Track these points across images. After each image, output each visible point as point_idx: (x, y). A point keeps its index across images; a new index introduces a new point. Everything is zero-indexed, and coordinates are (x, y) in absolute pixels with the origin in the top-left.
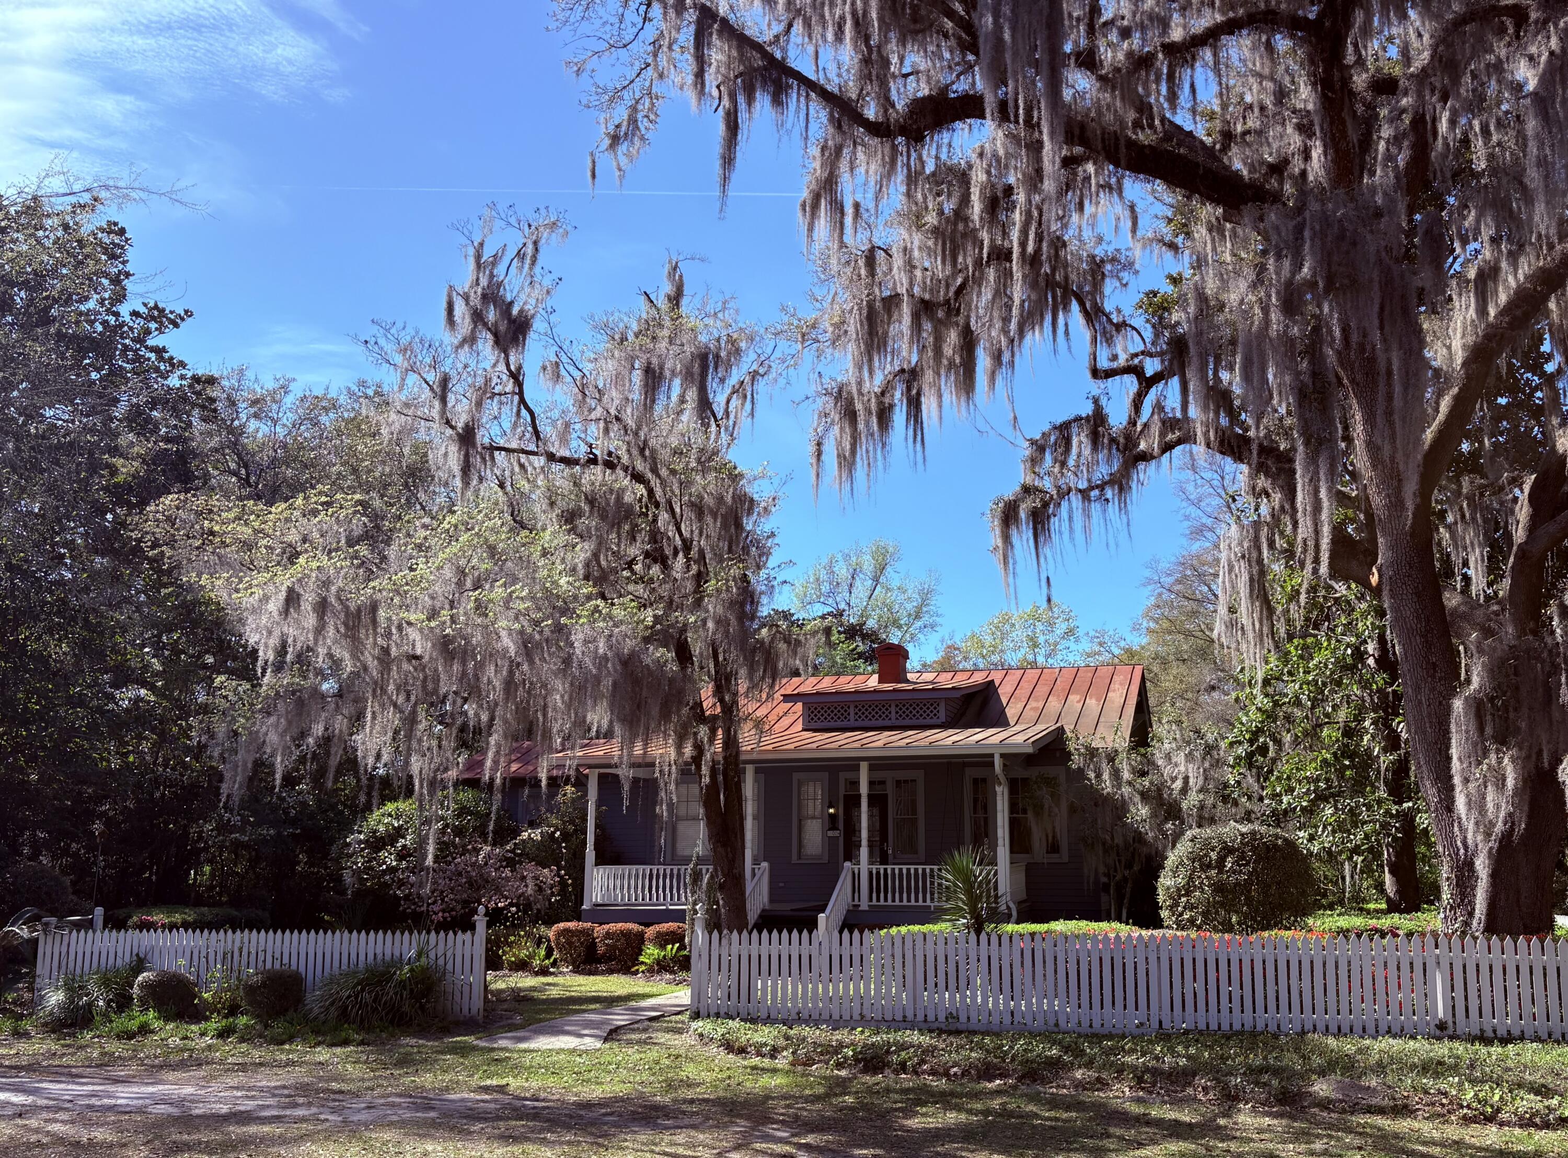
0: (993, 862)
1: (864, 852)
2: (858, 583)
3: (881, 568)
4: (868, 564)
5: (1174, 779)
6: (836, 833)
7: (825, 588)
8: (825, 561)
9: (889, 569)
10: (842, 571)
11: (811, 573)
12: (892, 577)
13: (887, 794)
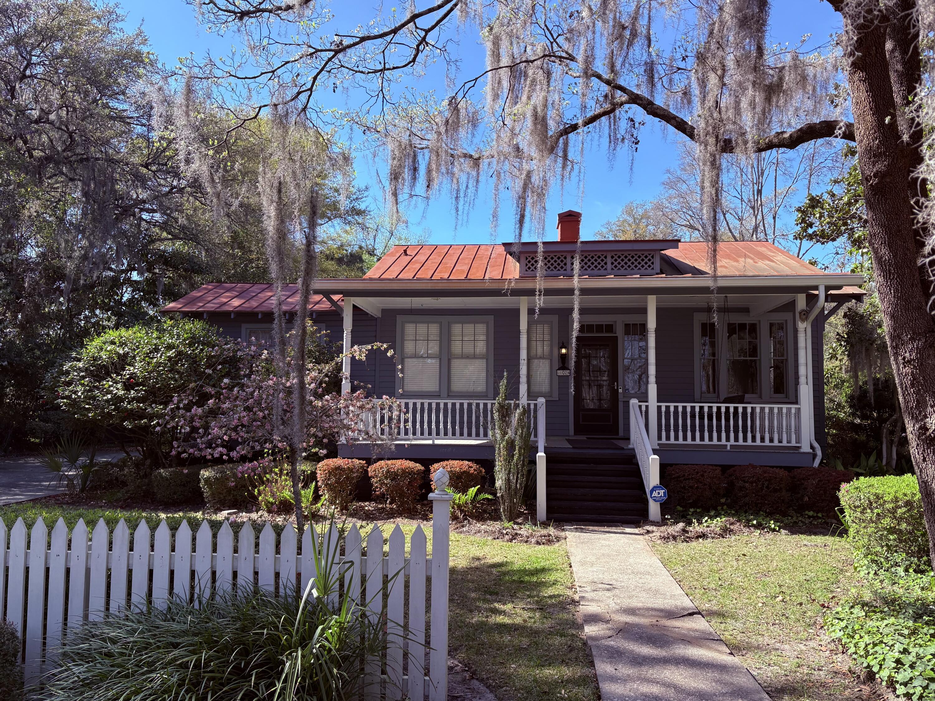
6: (566, 373)
13: (617, 337)
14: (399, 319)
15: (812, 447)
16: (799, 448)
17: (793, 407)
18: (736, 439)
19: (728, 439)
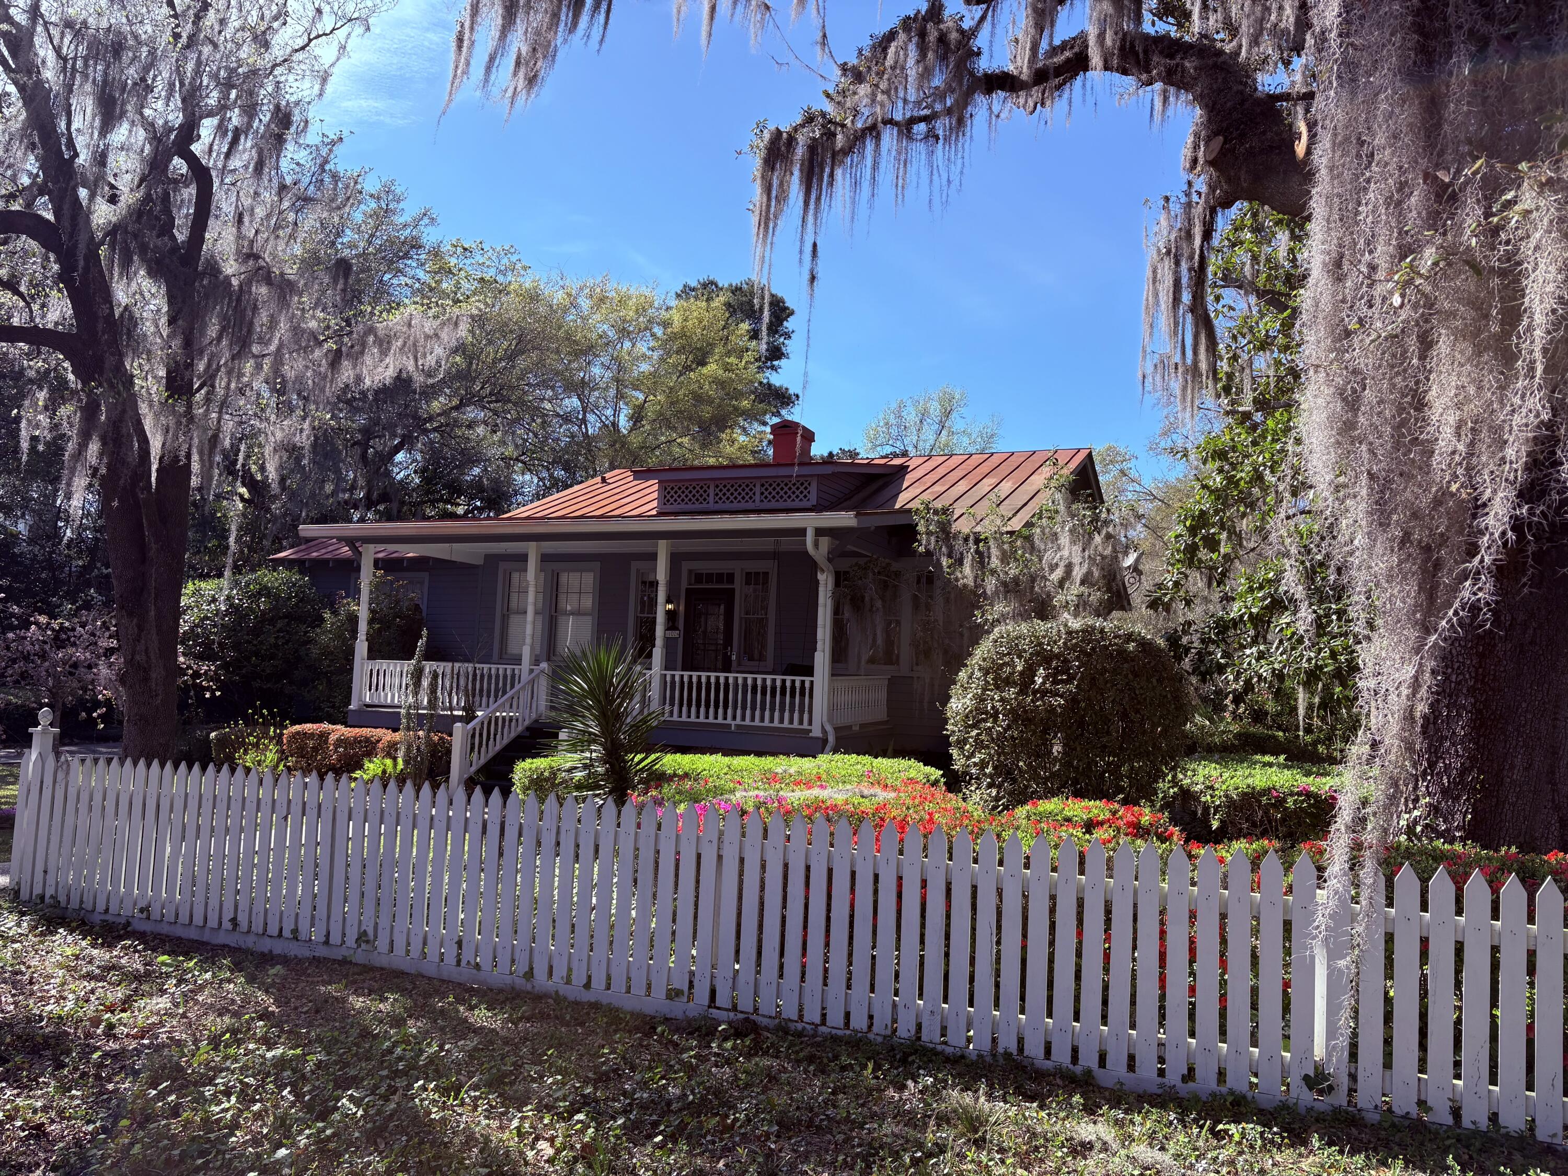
0: (809, 671)
1: (658, 653)
2: (925, 427)
3: (948, 414)
4: (935, 409)
5: (1053, 567)
6: (675, 634)
7: (894, 431)
8: (894, 406)
9: (954, 415)
10: (911, 416)
11: (881, 416)
12: (956, 422)
13: (734, 589)
14: (502, 566)
15: (824, 731)
16: (810, 731)
17: (807, 680)
18: (743, 719)
19: (734, 718)
